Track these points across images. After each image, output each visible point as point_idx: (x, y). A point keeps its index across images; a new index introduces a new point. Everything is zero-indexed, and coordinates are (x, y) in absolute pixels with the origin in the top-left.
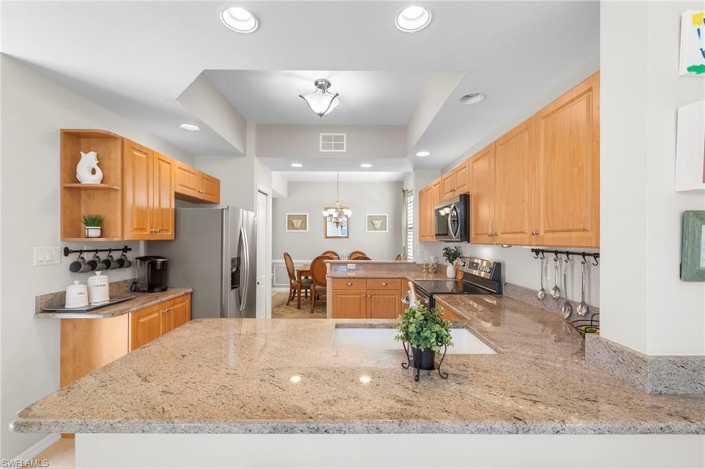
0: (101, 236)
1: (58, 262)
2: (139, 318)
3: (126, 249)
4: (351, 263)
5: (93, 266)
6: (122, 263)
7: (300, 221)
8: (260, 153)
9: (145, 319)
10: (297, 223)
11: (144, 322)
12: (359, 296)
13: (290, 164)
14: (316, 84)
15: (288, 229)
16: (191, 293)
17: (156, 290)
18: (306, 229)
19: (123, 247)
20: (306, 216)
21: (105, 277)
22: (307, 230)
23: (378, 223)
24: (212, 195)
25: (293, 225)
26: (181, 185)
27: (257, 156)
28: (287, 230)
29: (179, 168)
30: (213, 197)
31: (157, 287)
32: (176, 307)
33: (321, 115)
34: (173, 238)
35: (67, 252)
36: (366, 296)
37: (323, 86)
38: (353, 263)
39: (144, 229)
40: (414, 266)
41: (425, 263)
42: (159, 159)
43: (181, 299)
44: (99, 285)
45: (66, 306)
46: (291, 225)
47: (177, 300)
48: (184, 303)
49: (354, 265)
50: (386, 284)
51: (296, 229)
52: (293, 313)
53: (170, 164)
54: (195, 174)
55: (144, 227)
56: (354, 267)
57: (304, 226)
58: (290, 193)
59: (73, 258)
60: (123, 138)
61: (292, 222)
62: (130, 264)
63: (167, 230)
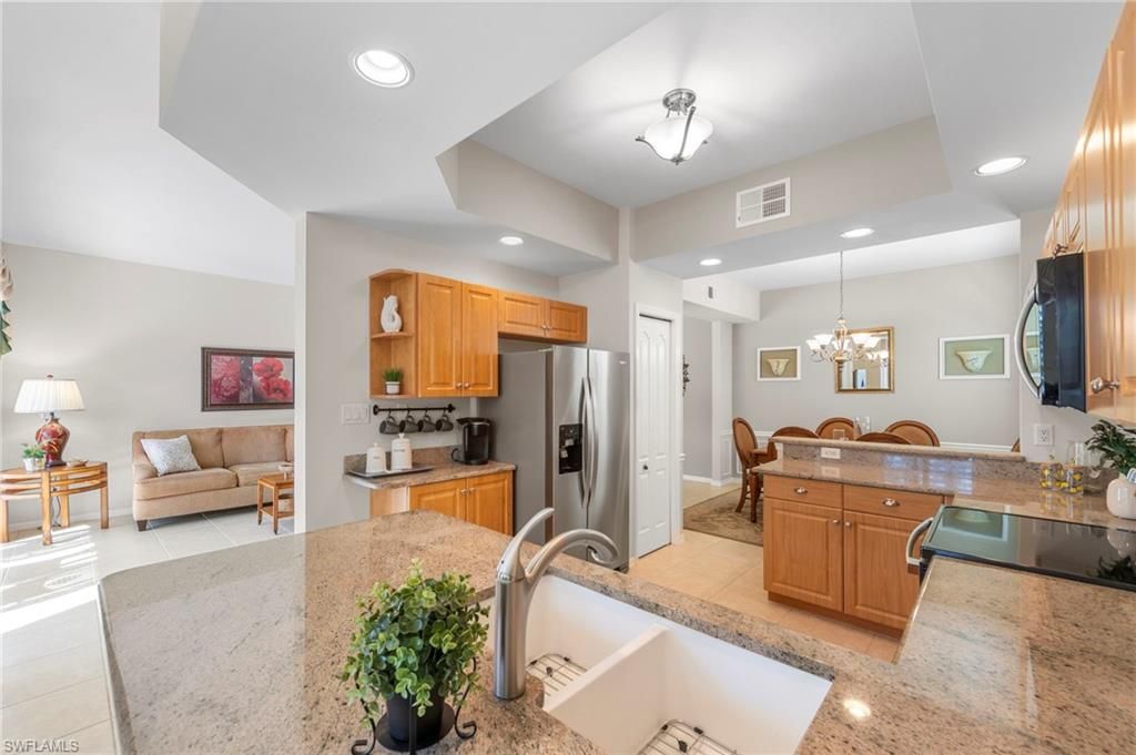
0: (400, 393)
1: (367, 420)
2: (420, 496)
3: (451, 408)
4: (830, 446)
5: (402, 427)
6: (439, 426)
7: (783, 362)
8: (640, 255)
9: (432, 497)
10: (779, 365)
11: (429, 501)
12: (825, 520)
13: (698, 262)
14: (666, 102)
15: (761, 376)
16: (514, 472)
17: (473, 462)
18: (795, 376)
19: (447, 406)
20: (795, 350)
21: (407, 440)
22: (799, 377)
23: (977, 358)
24: (569, 331)
25: (770, 368)
26: (509, 322)
27: (635, 260)
28: (759, 379)
29: (507, 299)
30: (572, 334)
31: (476, 458)
32: (483, 488)
33: (678, 160)
34: (496, 394)
35: (376, 410)
36: (841, 523)
37: (680, 103)
38: (835, 447)
39: (449, 384)
40: (1020, 467)
41: (1050, 462)
42: (470, 291)
43: (492, 478)
44: (402, 449)
45: (367, 471)
46: (767, 370)
47: (485, 479)
48: (500, 484)
49: (838, 450)
50: (897, 504)
51: (777, 376)
52: (737, 527)
53: (489, 295)
54: (536, 304)
55: (447, 381)
56: (838, 457)
57: (791, 370)
58: (764, 312)
59: (383, 416)
60: (417, 275)
61: (769, 364)
62: (450, 427)
63: (487, 385)
